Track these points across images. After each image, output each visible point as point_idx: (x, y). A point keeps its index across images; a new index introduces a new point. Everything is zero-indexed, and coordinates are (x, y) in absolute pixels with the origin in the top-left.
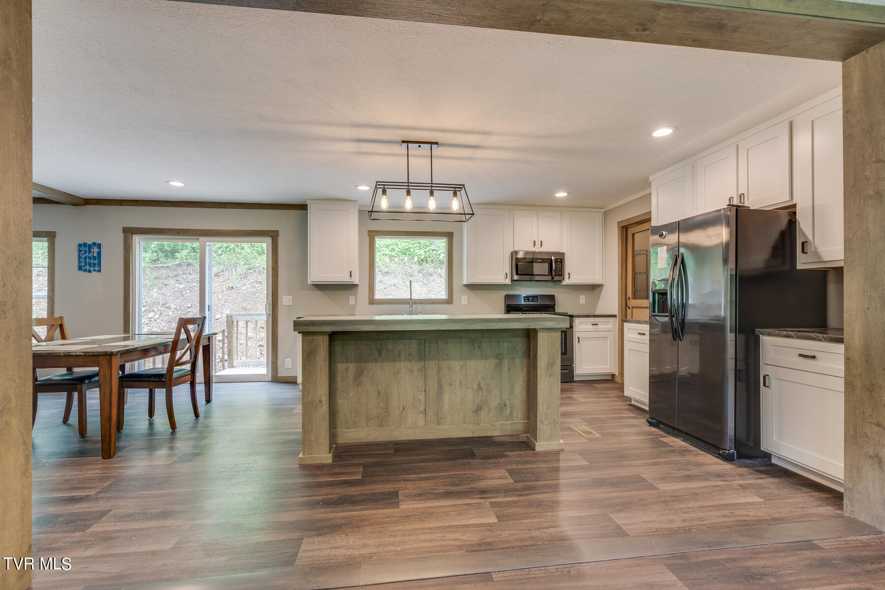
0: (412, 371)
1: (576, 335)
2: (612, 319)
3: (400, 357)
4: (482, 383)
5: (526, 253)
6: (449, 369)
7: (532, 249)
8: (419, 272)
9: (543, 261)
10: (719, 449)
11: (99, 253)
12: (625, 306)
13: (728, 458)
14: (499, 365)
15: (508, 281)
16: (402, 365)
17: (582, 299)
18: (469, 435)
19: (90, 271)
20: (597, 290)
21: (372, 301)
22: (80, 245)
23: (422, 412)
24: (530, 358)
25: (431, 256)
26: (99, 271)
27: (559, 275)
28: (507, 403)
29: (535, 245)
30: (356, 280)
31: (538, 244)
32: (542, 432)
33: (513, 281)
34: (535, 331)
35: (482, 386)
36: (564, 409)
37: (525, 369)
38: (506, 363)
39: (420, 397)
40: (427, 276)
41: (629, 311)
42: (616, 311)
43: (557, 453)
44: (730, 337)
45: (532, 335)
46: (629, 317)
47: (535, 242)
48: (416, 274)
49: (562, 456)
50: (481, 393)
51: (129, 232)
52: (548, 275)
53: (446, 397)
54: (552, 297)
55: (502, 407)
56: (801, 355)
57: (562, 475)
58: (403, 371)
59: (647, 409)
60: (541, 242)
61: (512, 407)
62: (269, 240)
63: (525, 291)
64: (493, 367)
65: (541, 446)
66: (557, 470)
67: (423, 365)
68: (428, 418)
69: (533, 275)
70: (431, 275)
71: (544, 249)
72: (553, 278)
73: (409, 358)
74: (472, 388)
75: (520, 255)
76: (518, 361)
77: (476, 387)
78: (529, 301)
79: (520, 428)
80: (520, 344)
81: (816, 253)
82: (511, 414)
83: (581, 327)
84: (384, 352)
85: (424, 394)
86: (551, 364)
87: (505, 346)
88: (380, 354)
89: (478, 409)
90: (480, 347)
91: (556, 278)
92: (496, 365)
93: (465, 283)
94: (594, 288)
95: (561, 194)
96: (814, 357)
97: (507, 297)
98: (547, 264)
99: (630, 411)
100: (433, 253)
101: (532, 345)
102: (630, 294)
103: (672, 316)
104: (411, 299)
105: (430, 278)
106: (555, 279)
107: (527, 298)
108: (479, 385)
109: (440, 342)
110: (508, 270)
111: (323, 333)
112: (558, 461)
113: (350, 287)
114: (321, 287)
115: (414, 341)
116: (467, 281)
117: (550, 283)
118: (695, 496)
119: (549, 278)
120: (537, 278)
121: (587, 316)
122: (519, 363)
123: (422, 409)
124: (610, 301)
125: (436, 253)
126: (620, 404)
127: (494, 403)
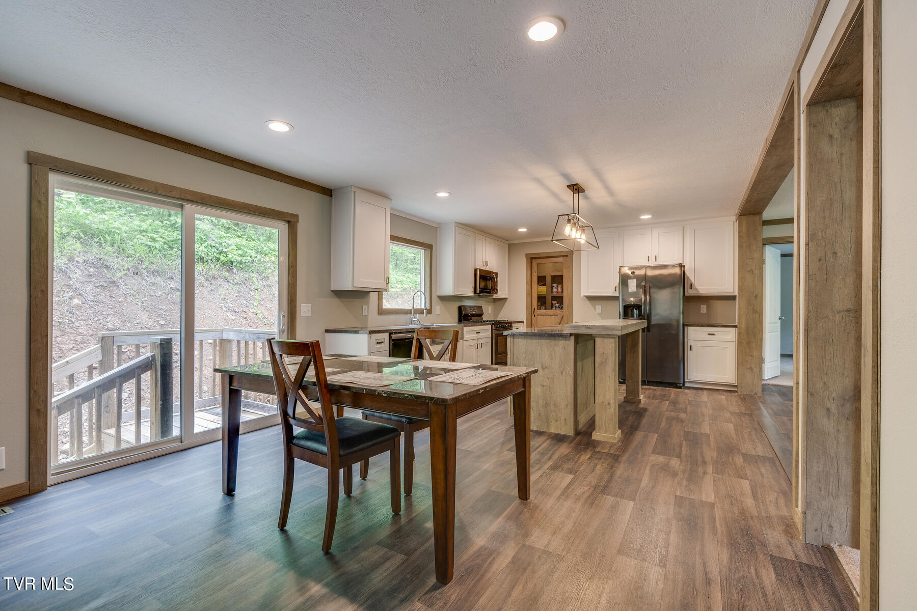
56: (709, 334)
81: (696, 289)
96: (714, 334)
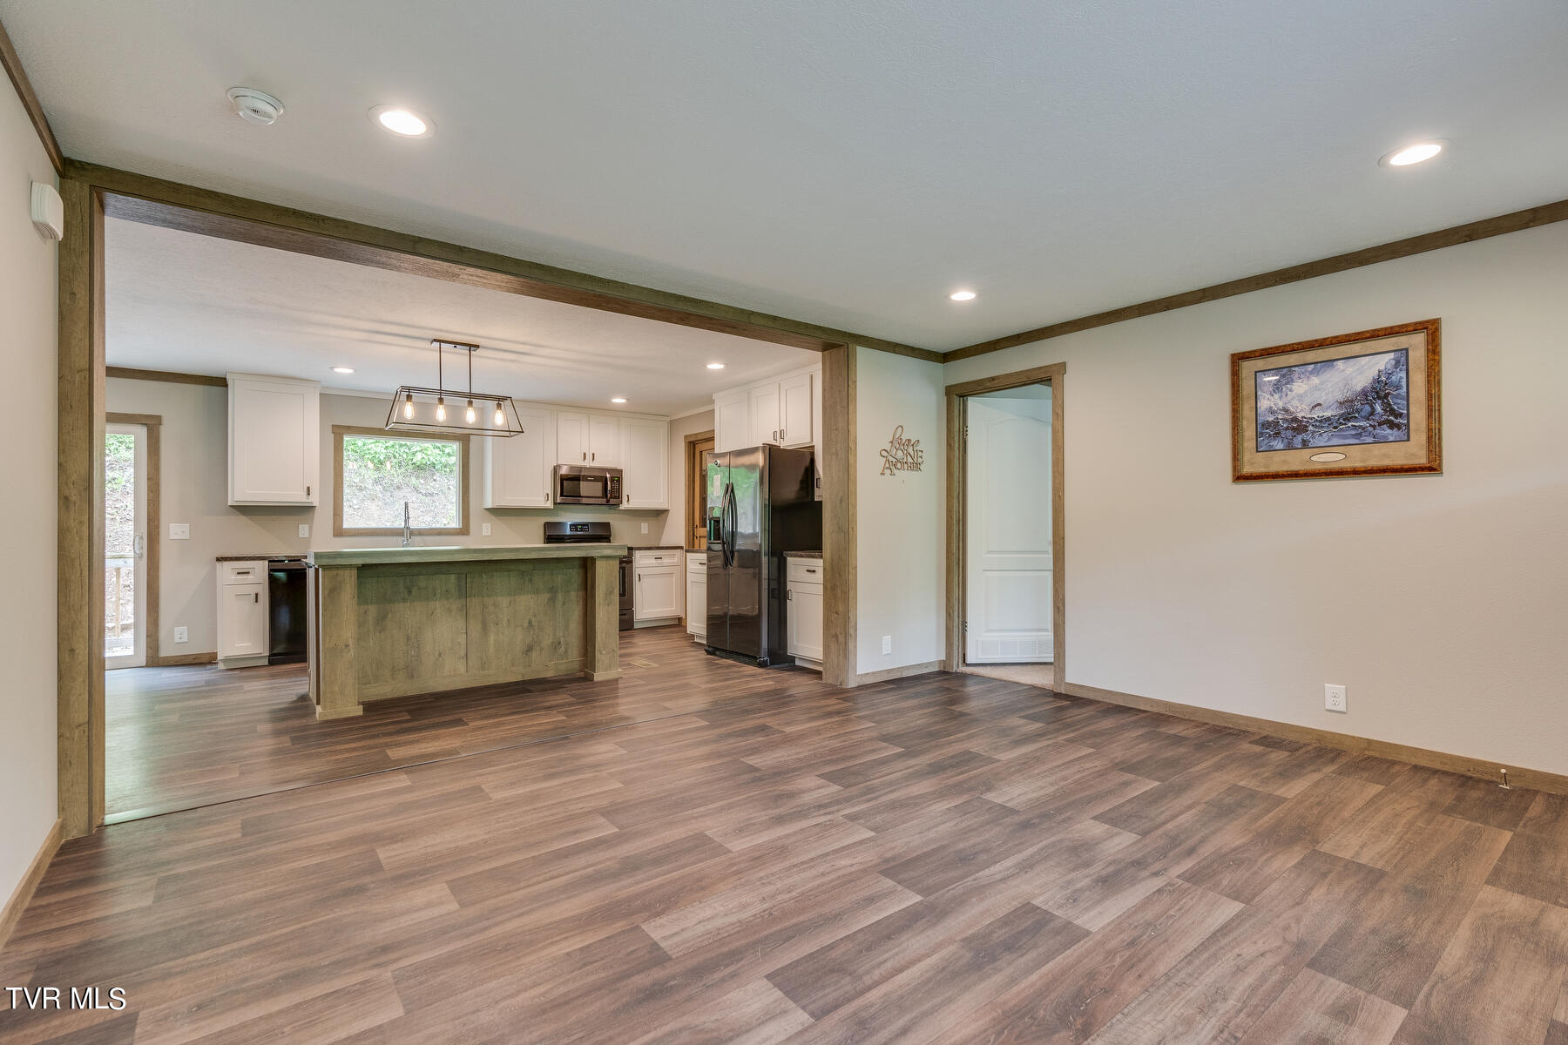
0: (450, 610)
1: (636, 572)
2: (678, 552)
3: (435, 595)
4: (533, 619)
5: (572, 468)
7: (580, 463)
8: (376, 482)
9: (596, 479)
10: (756, 658)
12: (692, 536)
13: (762, 665)
14: (552, 600)
15: (550, 505)
16: (438, 604)
17: (645, 527)
18: (520, 678)
20: (663, 516)
23: (463, 658)
24: (586, 589)
25: (397, 456)
27: (615, 497)
28: (562, 639)
29: (585, 459)
30: (314, 500)
31: (589, 457)
33: (555, 504)
34: (593, 560)
35: (533, 624)
36: (623, 651)
37: (581, 603)
38: (560, 597)
39: (460, 640)
40: (391, 489)
41: (697, 541)
42: (682, 543)
43: (616, 680)
44: (765, 560)
45: (589, 564)
46: (697, 548)
47: (585, 454)
48: (370, 487)
49: (620, 681)
50: (532, 631)
52: (602, 498)
54: (607, 526)
55: (556, 645)
57: (620, 691)
58: (439, 611)
59: (705, 642)
60: (593, 454)
61: (567, 644)
63: (571, 518)
65: (599, 676)
66: (617, 689)
67: (464, 603)
68: (470, 663)
69: (580, 497)
70: (398, 488)
71: (597, 464)
72: (608, 501)
73: (447, 594)
74: (522, 626)
75: (564, 471)
76: (573, 594)
77: (526, 625)
78: (577, 530)
79: (576, 666)
80: (575, 575)
82: (566, 651)
83: (642, 561)
84: (414, 591)
85: (464, 636)
87: (559, 579)
89: (529, 649)
90: (531, 580)
91: (612, 501)
92: (550, 599)
93: (489, 505)
94: (659, 514)
95: (619, 401)
97: (548, 525)
98: (600, 484)
99: (693, 647)
100: (402, 450)
101: (589, 575)
102: (697, 522)
103: (724, 543)
104: (408, 528)
105: (396, 493)
106: (611, 503)
107: (574, 526)
108: (530, 622)
109: (484, 576)
110: (550, 491)
112: (617, 684)
113: (303, 511)
115: (453, 576)
116: (493, 503)
117: (603, 507)
118: (728, 687)
119: (604, 501)
120: (584, 501)
121: (650, 548)
122: (575, 597)
123: (463, 653)
124: (676, 531)
125: (407, 450)
126: (684, 643)
127: (547, 641)
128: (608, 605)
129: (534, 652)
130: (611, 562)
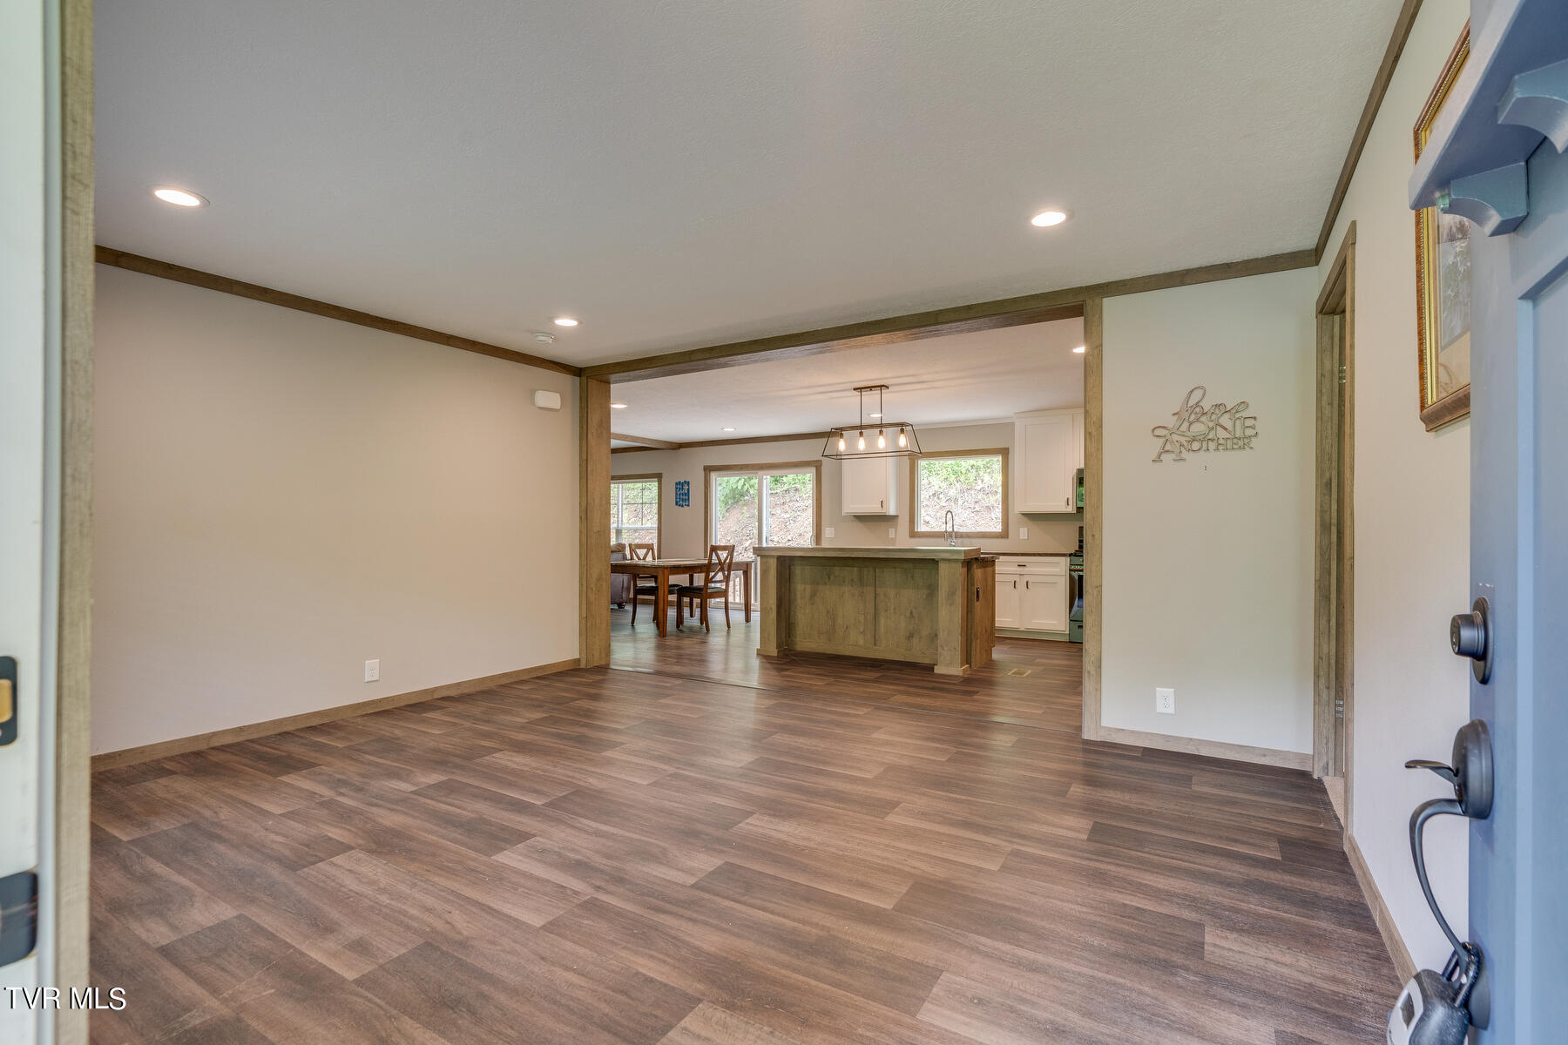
4: (914, 611)
6: (885, 595)
11: (688, 490)
19: (682, 506)
21: (914, 534)
22: (676, 484)
26: (688, 505)
32: (942, 657)
51: (708, 470)
53: (882, 621)
62: (813, 470)
64: (925, 596)
77: (908, 614)
86: (952, 593)
88: (829, 578)
89: (911, 636)
90: (913, 577)
108: (911, 613)
111: (773, 556)
114: (861, 518)
128: (950, 605)
129: (914, 639)
130: (953, 565)
